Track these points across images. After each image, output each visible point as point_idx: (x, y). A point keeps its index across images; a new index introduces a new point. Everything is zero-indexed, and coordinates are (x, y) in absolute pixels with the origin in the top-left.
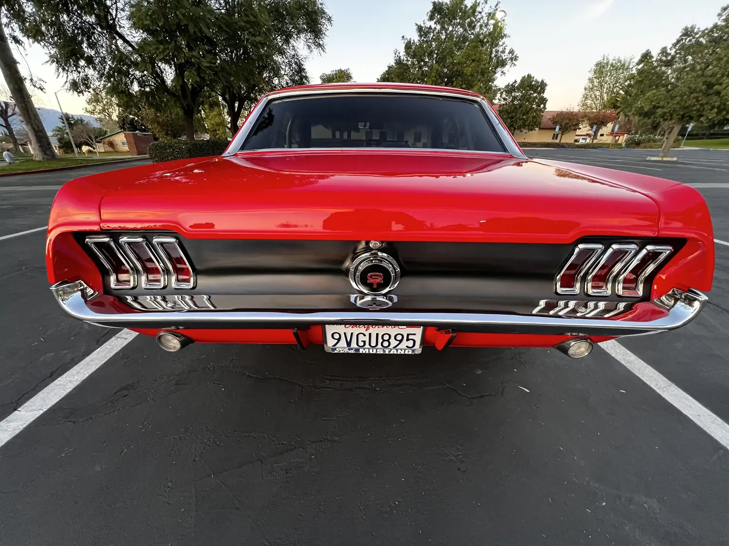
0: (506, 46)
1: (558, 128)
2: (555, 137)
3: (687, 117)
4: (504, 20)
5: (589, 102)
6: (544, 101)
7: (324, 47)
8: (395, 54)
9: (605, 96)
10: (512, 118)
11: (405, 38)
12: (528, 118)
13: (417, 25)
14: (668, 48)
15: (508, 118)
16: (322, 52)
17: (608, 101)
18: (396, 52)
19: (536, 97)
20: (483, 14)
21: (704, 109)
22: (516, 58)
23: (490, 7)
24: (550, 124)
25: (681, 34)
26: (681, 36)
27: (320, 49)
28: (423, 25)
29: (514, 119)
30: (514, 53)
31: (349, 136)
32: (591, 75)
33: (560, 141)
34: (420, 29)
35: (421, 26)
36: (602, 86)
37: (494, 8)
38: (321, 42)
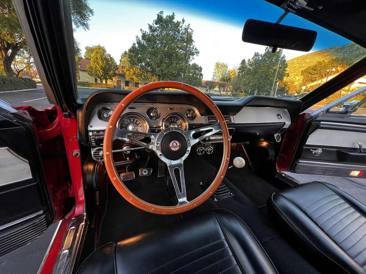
0: (194, 46)
1: (208, 87)
2: (207, 91)
3: (260, 87)
4: (192, 33)
5: (215, 78)
6: (201, 75)
7: (87, 26)
8: (137, 38)
9: (220, 76)
10: (190, 81)
11: (142, 30)
12: (196, 81)
13: (149, 24)
14: (250, 60)
15: (188, 81)
16: (86, 29)
17: (222, 78)
18: (138, 37)
19: (199, 73)
20: (183, 28)
21: (265, 84)
22: (198, 52)
23: (186, 25)
24: (205, 85)
25: (254, 55)
26: (254, 56)
27: (85, 26)
28: (152, 26)
29: (191, 82)
30: (197, 50)
31: (106, 82)
32: (215, 67)
33: (209, 92)
34: (150, 27)
35: (151, 26)
36: (219, 72)
37: (187, 26)
38: (85, 22)
